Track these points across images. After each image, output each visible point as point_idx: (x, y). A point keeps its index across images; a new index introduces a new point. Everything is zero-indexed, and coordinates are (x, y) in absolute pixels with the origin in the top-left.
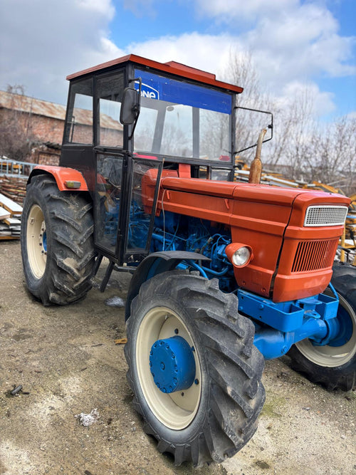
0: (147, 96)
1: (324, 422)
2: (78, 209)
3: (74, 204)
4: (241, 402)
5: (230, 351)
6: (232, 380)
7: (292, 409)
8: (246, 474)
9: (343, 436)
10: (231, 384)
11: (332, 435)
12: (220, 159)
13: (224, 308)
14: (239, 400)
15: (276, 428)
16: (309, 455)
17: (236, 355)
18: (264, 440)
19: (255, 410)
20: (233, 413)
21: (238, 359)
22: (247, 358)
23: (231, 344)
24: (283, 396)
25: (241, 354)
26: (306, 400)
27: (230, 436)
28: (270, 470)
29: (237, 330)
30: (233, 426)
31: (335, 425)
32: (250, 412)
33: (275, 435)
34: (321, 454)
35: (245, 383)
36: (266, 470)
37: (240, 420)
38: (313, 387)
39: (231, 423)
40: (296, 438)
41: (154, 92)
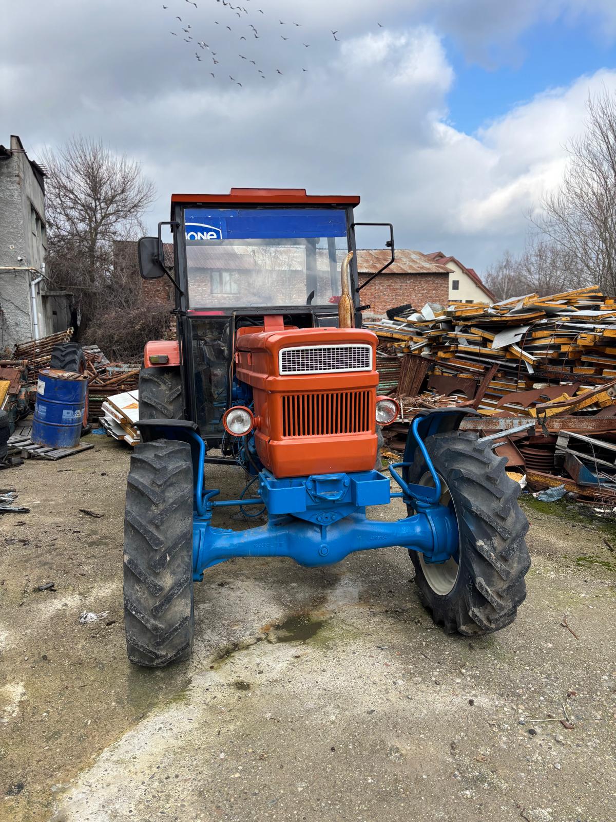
0: (205, 238)
1: (390, 663)
2: (170, 389)
3: (165, 383)
4: (140, 573)
5: (138, 517)
6: (136, 549)
7: (358, 645)
8: (210, 690)
9: (400, 682)
10: (133, 553)
11: (383, 678)
12: (331, 302)
13: (156, 474)
14: (138, 571)
15: (307, 659)
16: (319, 689)
17: (144, 523)
18: (274, 666)
19: (170, 590)
20: (138, 588)
21: (141, 525)
22: (157, 527)
23: (143, 510)
24: (364, 631)
25: (151, 522)
26: (396, 639)
27: (134, 613)
28: (245, 692)
29: (153, 495)
30: (140, 603)
31: (404, 669)
32: (156, 589)
33: (296, 665)
34: (337, 692)
35: (152, 554)
36: (240, 691)
37: (149, 597)
38: (430, 628)
39: (137, 599)
40: (324, 671)
41: (214, 231)
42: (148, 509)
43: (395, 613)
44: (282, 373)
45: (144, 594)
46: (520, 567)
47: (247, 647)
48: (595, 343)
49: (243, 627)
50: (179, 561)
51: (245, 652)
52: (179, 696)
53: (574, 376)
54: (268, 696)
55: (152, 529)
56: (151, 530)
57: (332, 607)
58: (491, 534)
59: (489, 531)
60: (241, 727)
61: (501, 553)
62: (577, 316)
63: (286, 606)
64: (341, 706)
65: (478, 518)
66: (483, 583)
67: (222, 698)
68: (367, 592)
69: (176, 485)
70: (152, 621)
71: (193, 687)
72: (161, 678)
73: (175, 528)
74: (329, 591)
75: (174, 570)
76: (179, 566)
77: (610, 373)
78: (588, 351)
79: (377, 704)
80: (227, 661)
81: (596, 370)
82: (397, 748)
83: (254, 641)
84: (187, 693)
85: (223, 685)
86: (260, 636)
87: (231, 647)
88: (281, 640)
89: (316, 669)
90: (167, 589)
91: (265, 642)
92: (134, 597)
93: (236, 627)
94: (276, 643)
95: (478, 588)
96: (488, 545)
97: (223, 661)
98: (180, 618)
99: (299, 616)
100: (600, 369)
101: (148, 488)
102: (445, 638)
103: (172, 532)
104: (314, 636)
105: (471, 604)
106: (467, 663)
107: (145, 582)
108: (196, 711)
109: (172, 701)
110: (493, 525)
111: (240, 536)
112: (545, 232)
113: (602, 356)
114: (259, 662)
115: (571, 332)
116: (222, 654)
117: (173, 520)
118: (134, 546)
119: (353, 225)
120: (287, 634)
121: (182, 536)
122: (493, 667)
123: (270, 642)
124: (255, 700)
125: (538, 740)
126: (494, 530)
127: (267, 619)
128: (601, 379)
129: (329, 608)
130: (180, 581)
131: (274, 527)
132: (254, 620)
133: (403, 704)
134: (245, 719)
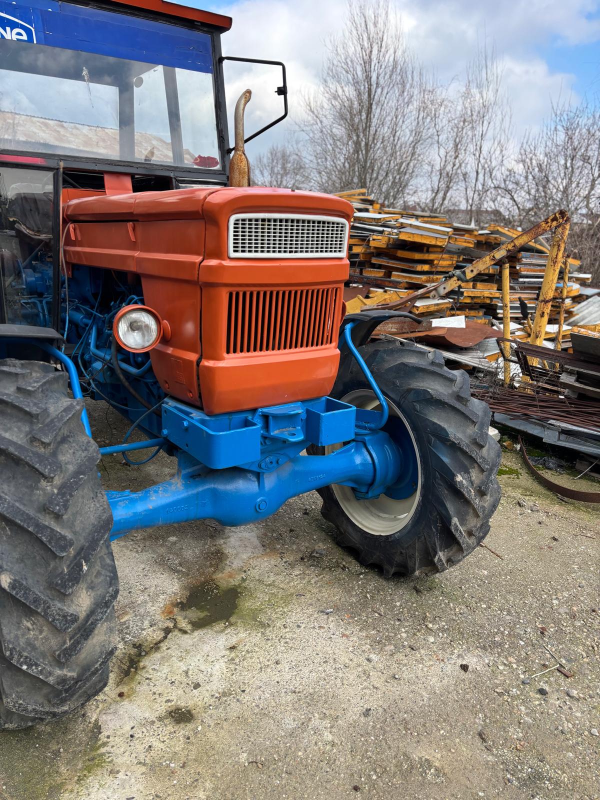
0: (7, 37)
1: (347, 633)
4: (36, 601)
5: (17, 504)
6: (21, 560)
7: (297, 614)
8: (136, 736)
9: (372, 656)
10: (16, 567)
11: (351, 655)
12: (197, 164)
13: (32, 423)
14: (31, 598)
15: (247, 647)
16: (285, 692)
17: (32, 513)
18: (209, 670)
19: (88, 617)
20: (29, 625)
21: (29, 518)
22: (58, 517)
23: (24, 490)
24: (292, 590)
25: (45, 509)
26: (334, 596)
27: (25, 667)
28: (190, 726)
29: (40, 462)
30: (34, 648)
31: (367, 637)
32: (66, 621)
33: (237, 660)
34: (311, 691)
35: (52, 564)
36: (182, 725)
37: (51, 636)
38: (362, 573)
39: (29, 644)
40: (277, 663)
41: (22, 27)
42: (32, 488)
43: (311, 559)
44: (233, 255)
45: (41, 632)
46: (492, 499)
47: (156, 646)
48: (387, 246)
49: (136, 616)
50: (98, 567)
51: (157, 656)
52: (93, 759)
53: (362, 278)
54: (225, 723)
55: (47, 521)
56: (47, 523)
57: (237, 564)
58: (469, 466)
59: (467, 463)
60: (215, 789)
61: (480, 487)
62: (359, 217)
63: (178, 572)
64: (327, 712)
65: (454, 448)
66: (458, 523)
67: (161, 745)
68: (266, 535)
69: (71, 440)
70: (58, 672)
71: (108, 737)
72: (49, 734)
73: (86, 513)
74: (222, 541)
75: (92, 582)
76: (99, 574)
77: (399, 275)
78: (379, 253)
79: (367, 698)
80: (138, 677)
81: (385, 272)
82: (426, 760)
83: (159, 635)
84: (103, 750)
85: (153, 723)
86: (166, 625)
87: (133, 651)
88: (198, 625)
89: (267, 663)
90: (82, 615)
91: (176, 632)
92: (22, 641)
93: (126, 618)
94: (193, 631)
95: (453, 531)
96: (466, 479)
97: (132, 679)
98: (101, 653)
99: (203, 584)
100: (389, 272)
101: (27, 450)
102: (384, 583)
103: (82, 522)
104: (237, 611)
105: (438, 549)
106: (428, 614)
107: (46, 614)
108: (133, 780)
109: (86, 772)
110: (473, 455)
111: (145, 498)
112: (303, 131)
113: (391, 259)
114: (185, 669)
115: (358, 233)
116: (126, 667)
117: (80, 500)
118: (16, 555)
119: (221, 59)
120: (202, 615)
121: (102, 527)
122: (453, 612)
123: (185, 632)
124: (211, 736)
125: (554, 700)
126: (473, 460)
127: (162, 597)
128: (390, 282)
129: (235, 566)
130: (104, 597)
131: (191, 480)
132: (146, 602)
133: (395, 689)
134: (213, 775)
